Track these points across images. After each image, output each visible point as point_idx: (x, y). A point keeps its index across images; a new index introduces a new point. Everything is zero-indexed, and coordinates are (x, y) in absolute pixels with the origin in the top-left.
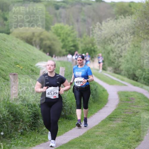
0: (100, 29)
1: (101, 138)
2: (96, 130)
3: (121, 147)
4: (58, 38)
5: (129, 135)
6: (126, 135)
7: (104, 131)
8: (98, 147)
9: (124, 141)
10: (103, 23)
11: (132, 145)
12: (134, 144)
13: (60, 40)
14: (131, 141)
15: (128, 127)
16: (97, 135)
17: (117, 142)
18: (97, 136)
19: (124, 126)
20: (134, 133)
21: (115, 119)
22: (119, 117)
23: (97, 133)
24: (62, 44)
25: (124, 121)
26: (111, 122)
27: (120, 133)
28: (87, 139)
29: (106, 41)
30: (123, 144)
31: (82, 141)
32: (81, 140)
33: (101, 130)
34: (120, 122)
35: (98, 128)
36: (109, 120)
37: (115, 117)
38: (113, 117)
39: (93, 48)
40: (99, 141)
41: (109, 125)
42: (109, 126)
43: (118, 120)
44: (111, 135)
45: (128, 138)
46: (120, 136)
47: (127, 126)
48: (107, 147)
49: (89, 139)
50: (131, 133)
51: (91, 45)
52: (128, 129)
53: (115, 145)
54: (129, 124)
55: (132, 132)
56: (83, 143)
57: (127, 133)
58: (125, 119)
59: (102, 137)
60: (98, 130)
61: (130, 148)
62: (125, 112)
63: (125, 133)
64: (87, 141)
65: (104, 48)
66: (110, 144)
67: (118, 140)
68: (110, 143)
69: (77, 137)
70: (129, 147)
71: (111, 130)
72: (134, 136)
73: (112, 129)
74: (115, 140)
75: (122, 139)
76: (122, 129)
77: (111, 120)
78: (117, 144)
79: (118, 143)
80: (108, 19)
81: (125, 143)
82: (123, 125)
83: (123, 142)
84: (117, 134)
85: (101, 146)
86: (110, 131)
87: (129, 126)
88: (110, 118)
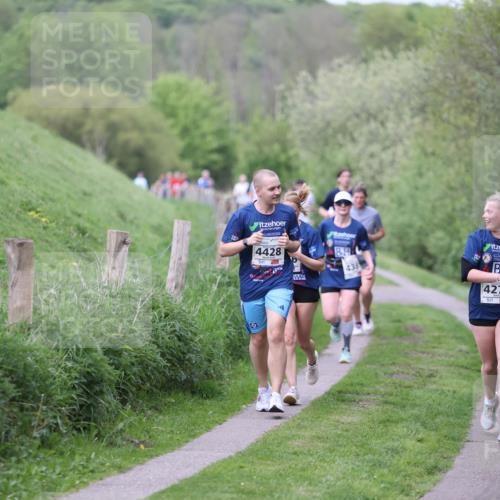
0: (311, 95)
1: (311, 459)
2: (294, 432)
3: (375, 490)
4: (171, 121)
5: (404, 449)
6: (395, 451)
7: (319, 438)
8: (301, 488)
9: (386, 471)
10: (321, 72)
11: (414, 484)
12: (418, 480)
13: (176, 131)
14: (410, 470)
15: (400, 425)
16: (296, 449)
17: (365, 475)
18: (295, 453)
19: (388, 420)
20: (418, 444)
21: (357, 398)
22: (371, 390)
23: (296, 444)
24: (180, 144)
25: (386, 402)
26: (343, 406)
27: (375, 443)
28: (261, 464)
29: (328, 135)
30: (382, 482)
31: (247, 469)
32: (241, 467)
33: (308, 433)
34: (373, 408)
35: (299, 427)
36: (338, 400)
37: (358, 388)
38: (350, 389)
39: (283, 158)
40: (303, 470)
41: (337, 417)
42: (338, 421)
43: (367, 401)
44: (342, 449)
45: (399, 460)
46: (374, 455)
47: (397, 422)
48: (329, 491)
49: (269, 462)
50: (410, 443)
51: (276, 147)
52: (400, 429)
53: (356, 484)
54: (403, 414)
55: (414, 442)
56: (250, 477)
57: (396, 444)
58: (391, 399)
59: (312, 455)
60: (302, 433)
61: (407, 495)
62: (392, 374)
63: (390, 444)
64: (261, 471)
65: (323, 158)
66: (338, 479)
67: (368, 469)
68: (341, 476)
69: (230, 457)
70: (403, 491)
71: (345, 433)
72: (421, 453)
73: (347, 431)
74: (356, 468)
75: (380, 464)
76: (380, 429)
77: (343, 401)
78: (362, 479)
79: (366, 478)
80: (337, 61)
81: (389, 478)
82: (383, 417)
83: (382, 475)
84: (362, 446)
85: (311, 488)
86: (339, 436)
87: (402, 420)
88: (340, 392)
